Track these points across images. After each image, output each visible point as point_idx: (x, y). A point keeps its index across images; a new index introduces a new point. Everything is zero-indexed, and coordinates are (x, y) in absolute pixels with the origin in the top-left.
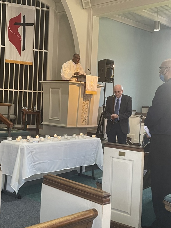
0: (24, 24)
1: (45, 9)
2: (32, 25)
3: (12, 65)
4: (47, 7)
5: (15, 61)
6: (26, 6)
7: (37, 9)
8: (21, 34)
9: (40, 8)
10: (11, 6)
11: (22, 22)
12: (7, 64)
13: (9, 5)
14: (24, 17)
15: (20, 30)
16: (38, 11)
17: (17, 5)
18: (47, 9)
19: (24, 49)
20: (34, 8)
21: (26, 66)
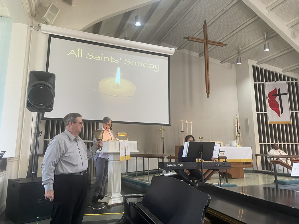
0: (280, 95)
1: (294, 81)
2: (286, 94)
4: (296, 80)
5: (277, 122)
6: (279, 82)
7: (288, 83)
8: (278, 102)
9: (291, 81)
10: (268, 84)
11: (278, 93)
12: (271, 125)
13: (267, 84)
14: (279, 90)
15: (277, 99)
16: (289, 83)
17: (272, 82)
18: (296, 81)
19: (282, 112)
20: (286, 82)
21: (286, 125)
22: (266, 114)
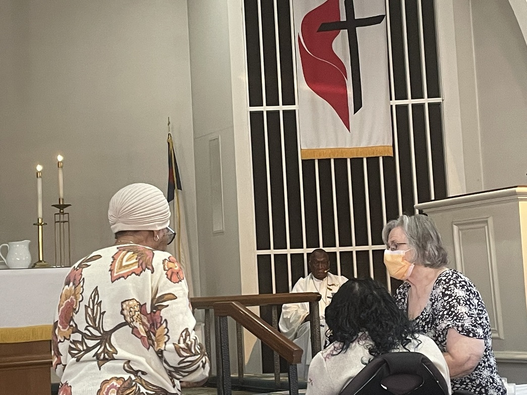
0: (352, 24)
3: (325, 163)
8: (345, 59)
11: (343, 18)
12: (308, 164)
14: (349, 1)
15: (340, 45)
19: (358, 105)
21: (373, 162)
22: (290, 116)
